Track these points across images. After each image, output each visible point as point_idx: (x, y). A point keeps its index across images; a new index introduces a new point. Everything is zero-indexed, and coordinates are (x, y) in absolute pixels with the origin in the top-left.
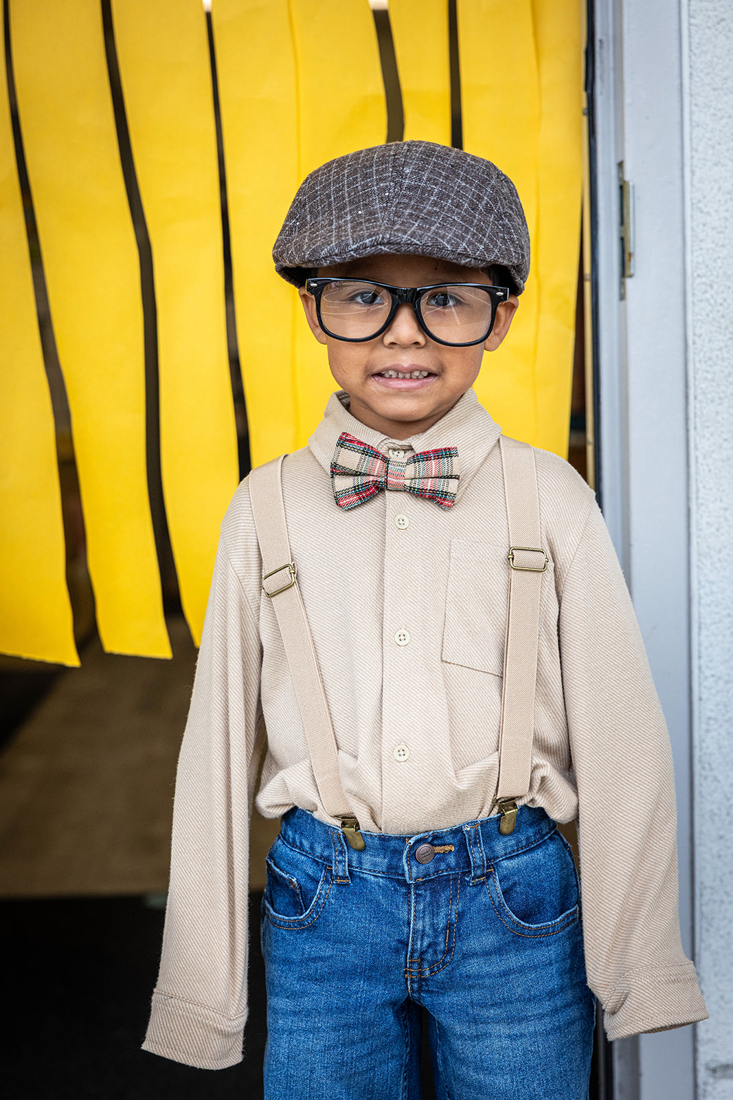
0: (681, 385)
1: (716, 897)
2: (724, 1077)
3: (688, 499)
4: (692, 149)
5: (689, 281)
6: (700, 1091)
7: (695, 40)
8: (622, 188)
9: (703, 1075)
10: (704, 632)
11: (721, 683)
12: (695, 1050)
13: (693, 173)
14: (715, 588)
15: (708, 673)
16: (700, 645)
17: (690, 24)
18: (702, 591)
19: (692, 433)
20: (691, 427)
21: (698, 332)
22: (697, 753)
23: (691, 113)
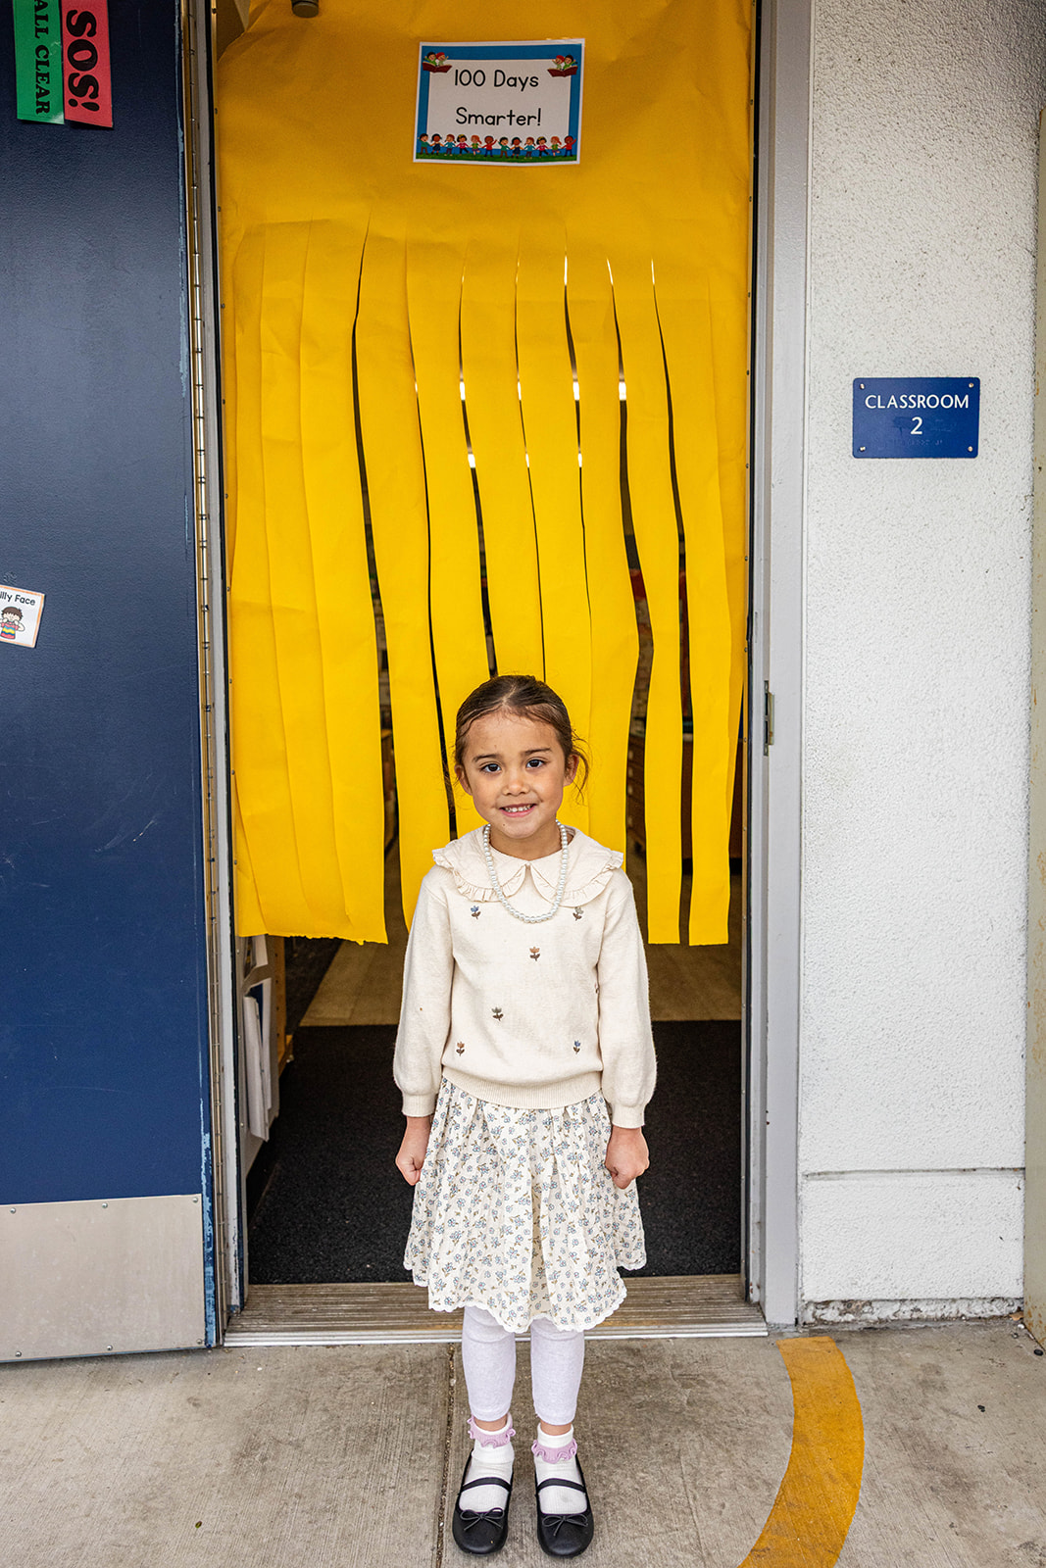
0: (798, 805)
1: (811, 1082)
2: (813, 1179)
3: (800, 866)
4: (807, 676)
5: (803, 748)
6: (799, 1187)
7: (810, 617)
8: (767, 695)
9: (800, 1179)
10: (807, 938)
11: (816, 966)
12: (797, 1165)
13: (807, 689)
14: (814, 915)
15: (809, 960)
16: (805, 945)
17: (807, 609)
18: (807, 916)
19: (803, 830)
20: (803, 827)
21: (808, 775)
22: (802, 1003)
23: (807, 657)
